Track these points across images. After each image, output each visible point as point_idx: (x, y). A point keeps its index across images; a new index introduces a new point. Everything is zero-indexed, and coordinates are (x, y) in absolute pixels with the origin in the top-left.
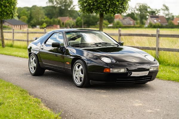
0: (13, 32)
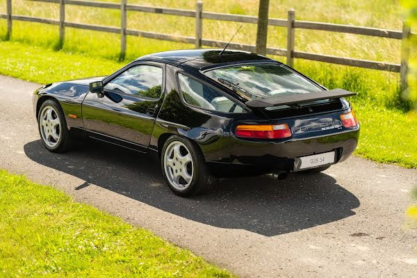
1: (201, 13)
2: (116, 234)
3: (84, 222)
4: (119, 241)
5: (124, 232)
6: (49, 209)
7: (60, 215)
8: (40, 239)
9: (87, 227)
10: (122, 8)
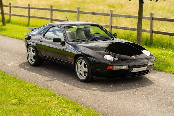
0: (9, 6)
1: (112, 14)
2: (77, 111)
3: (63, 105)
4: (79, 114)
5: (81, 110)
6: (47, 99)
7: (51, 102)
8: (42, 113)
9: (64, 107)
10: (78, 12)
